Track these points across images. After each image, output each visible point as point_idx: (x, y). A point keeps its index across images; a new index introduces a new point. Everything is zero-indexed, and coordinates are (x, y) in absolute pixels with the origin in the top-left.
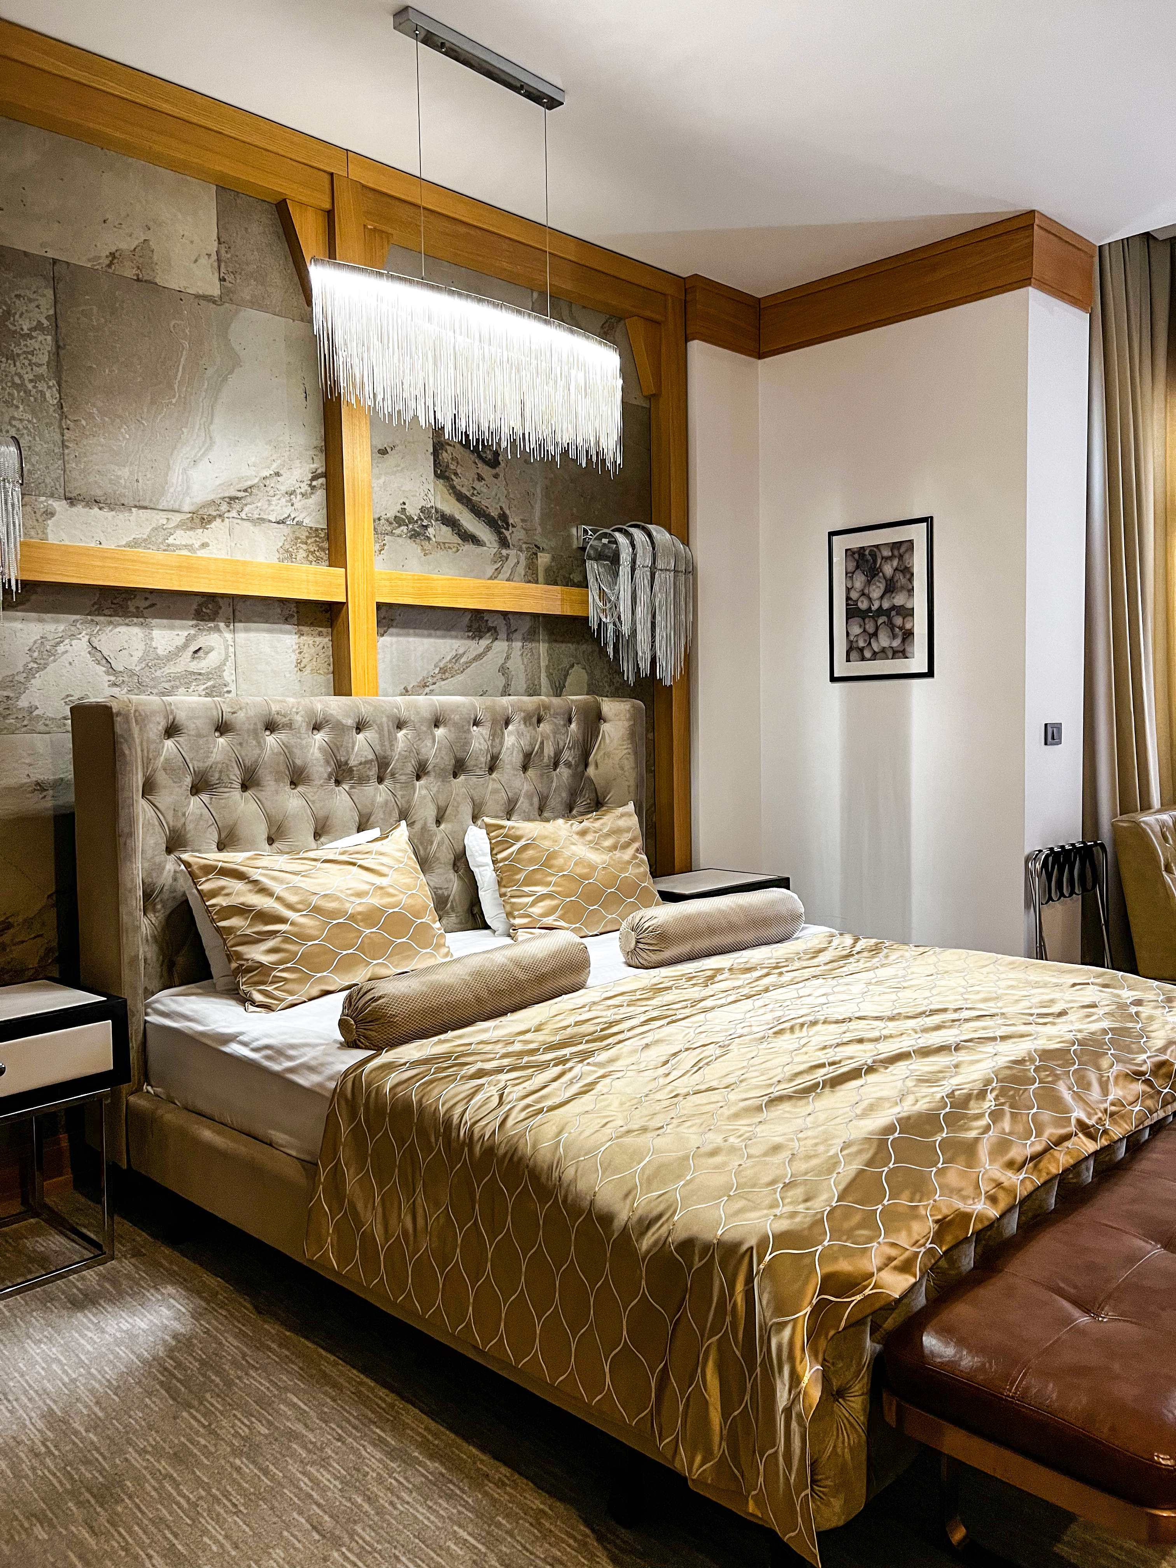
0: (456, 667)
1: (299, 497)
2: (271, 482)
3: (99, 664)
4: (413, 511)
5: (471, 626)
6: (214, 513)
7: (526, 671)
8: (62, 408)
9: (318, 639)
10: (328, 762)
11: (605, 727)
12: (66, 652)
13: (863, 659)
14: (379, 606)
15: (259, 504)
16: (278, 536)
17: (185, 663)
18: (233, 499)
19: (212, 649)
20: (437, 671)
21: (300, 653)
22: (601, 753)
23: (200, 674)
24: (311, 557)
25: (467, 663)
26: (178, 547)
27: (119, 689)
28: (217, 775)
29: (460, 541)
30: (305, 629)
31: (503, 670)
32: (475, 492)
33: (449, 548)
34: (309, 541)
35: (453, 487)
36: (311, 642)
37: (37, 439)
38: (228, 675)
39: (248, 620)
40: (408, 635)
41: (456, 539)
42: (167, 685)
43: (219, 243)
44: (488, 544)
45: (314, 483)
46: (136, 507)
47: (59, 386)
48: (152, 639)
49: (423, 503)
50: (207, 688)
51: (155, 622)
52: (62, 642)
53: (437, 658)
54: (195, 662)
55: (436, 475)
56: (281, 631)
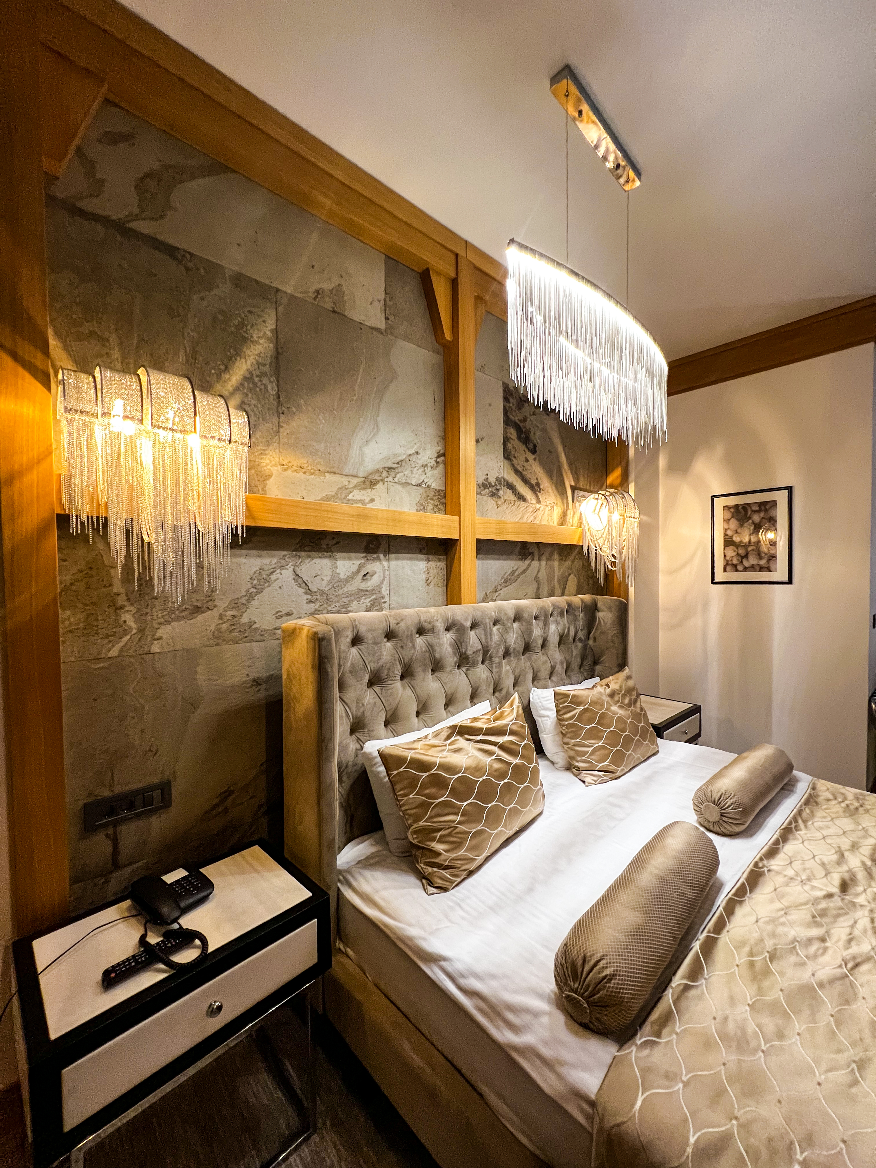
0: (513, 578)
1: (429, 468)
2: (413, 458)
3: (300, 587)
4: (492, 480)
5: (520, 553)
6: (379, 478)
7: (548, 578)
8: (279, 398)
9: (438, 564)
10: (455, 654)
11: (600, 615)
12: (278, 579)
13: (737, 571)
14: (479, 541)
15: (406, 473)
16: (416, 495)
17: (357, 584)
18: (390, 468)
19: (375, 573)
20: (502, 581)
21: (428, 573)
22: (599, 632)
23: (367, 591)
24: (435, 509)
25: (518, 575)
26: (356, 501)
27: (313, 605)
28: (386, 672)
29: (516, 499)
30: (431, 557)
31: (536, 579)
32: (524, 469)
33: (510, 503)
34: (435, 498)
35: (513, 465)
36: (434, 566)
37: (261, 419)
38: (384, 591)
39: (398, 552)
40: (488, 559)
41: (514, 497)
42: (346, 600)
43: (386, 293)
44: (529, 501)
45: (438, 460)
46: (328, 472)
47: (278, 381)
48: (336, 567)
49: (497, 475)
50: (371, 601)
51: (339, 555)
52: (274, 572)
53: (503, 573)
54: (364, 583)
55: (505, 457)
56: (417, 559)
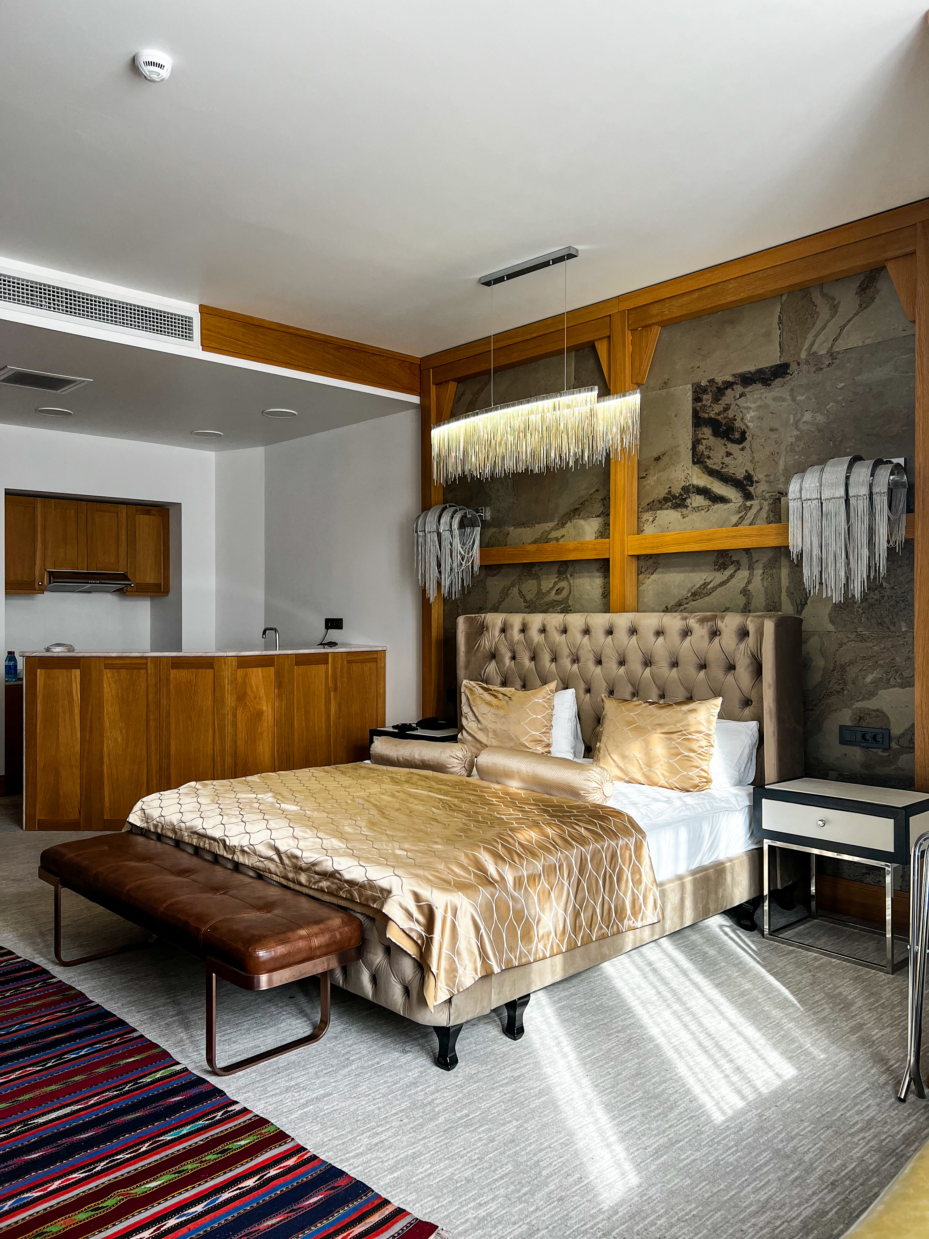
0: (704, 591)
2: (596, 495)
3: (521, 598)
4: (676, 491)
5: (717, 562)
6: (568, 518)
7: (766, 591)
12: (510, 593)
15: (589, 509)
16: (595, 524)
17: (553, 596)
18: (576, 509)
19: (564, 588)
20: (689, 595)
23: (559, 601)
25: (713, 588)
26: (553, 539)
29: (710, 503)
31: (745, 592)
32: (724, 466)
33: (702, 509)
35: (706, 467)
38: (570, 602)
39: (581, 572)
40: (670, 572)
41: (707, 503)
44: (734, 501)
46: (536, 523)
48: (541, 585)
49: (683, 484)
51: (542, 577)
52: (509, 589)
53: (690, 586)
54: (557, 596)
55: (694, 463)
56: (596, 577)
